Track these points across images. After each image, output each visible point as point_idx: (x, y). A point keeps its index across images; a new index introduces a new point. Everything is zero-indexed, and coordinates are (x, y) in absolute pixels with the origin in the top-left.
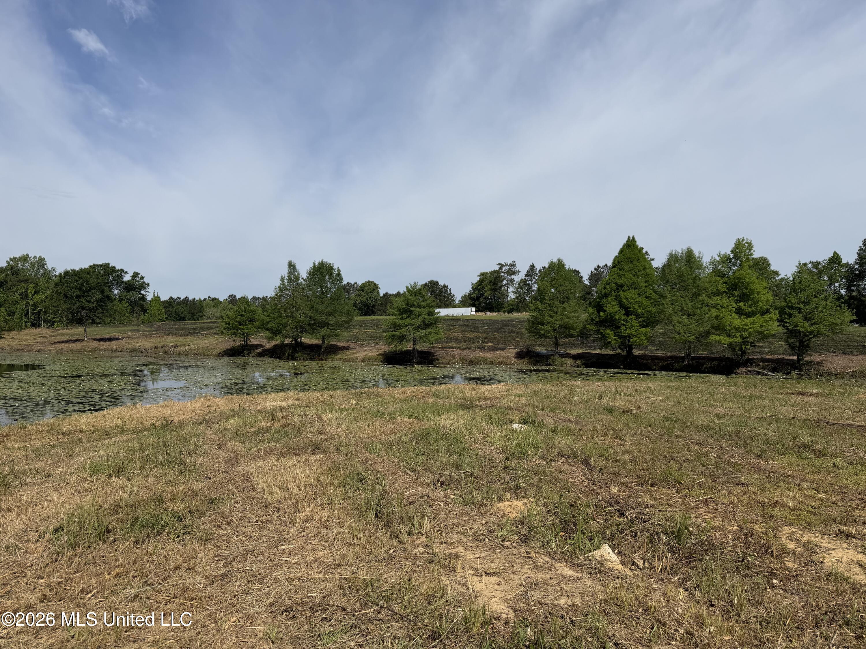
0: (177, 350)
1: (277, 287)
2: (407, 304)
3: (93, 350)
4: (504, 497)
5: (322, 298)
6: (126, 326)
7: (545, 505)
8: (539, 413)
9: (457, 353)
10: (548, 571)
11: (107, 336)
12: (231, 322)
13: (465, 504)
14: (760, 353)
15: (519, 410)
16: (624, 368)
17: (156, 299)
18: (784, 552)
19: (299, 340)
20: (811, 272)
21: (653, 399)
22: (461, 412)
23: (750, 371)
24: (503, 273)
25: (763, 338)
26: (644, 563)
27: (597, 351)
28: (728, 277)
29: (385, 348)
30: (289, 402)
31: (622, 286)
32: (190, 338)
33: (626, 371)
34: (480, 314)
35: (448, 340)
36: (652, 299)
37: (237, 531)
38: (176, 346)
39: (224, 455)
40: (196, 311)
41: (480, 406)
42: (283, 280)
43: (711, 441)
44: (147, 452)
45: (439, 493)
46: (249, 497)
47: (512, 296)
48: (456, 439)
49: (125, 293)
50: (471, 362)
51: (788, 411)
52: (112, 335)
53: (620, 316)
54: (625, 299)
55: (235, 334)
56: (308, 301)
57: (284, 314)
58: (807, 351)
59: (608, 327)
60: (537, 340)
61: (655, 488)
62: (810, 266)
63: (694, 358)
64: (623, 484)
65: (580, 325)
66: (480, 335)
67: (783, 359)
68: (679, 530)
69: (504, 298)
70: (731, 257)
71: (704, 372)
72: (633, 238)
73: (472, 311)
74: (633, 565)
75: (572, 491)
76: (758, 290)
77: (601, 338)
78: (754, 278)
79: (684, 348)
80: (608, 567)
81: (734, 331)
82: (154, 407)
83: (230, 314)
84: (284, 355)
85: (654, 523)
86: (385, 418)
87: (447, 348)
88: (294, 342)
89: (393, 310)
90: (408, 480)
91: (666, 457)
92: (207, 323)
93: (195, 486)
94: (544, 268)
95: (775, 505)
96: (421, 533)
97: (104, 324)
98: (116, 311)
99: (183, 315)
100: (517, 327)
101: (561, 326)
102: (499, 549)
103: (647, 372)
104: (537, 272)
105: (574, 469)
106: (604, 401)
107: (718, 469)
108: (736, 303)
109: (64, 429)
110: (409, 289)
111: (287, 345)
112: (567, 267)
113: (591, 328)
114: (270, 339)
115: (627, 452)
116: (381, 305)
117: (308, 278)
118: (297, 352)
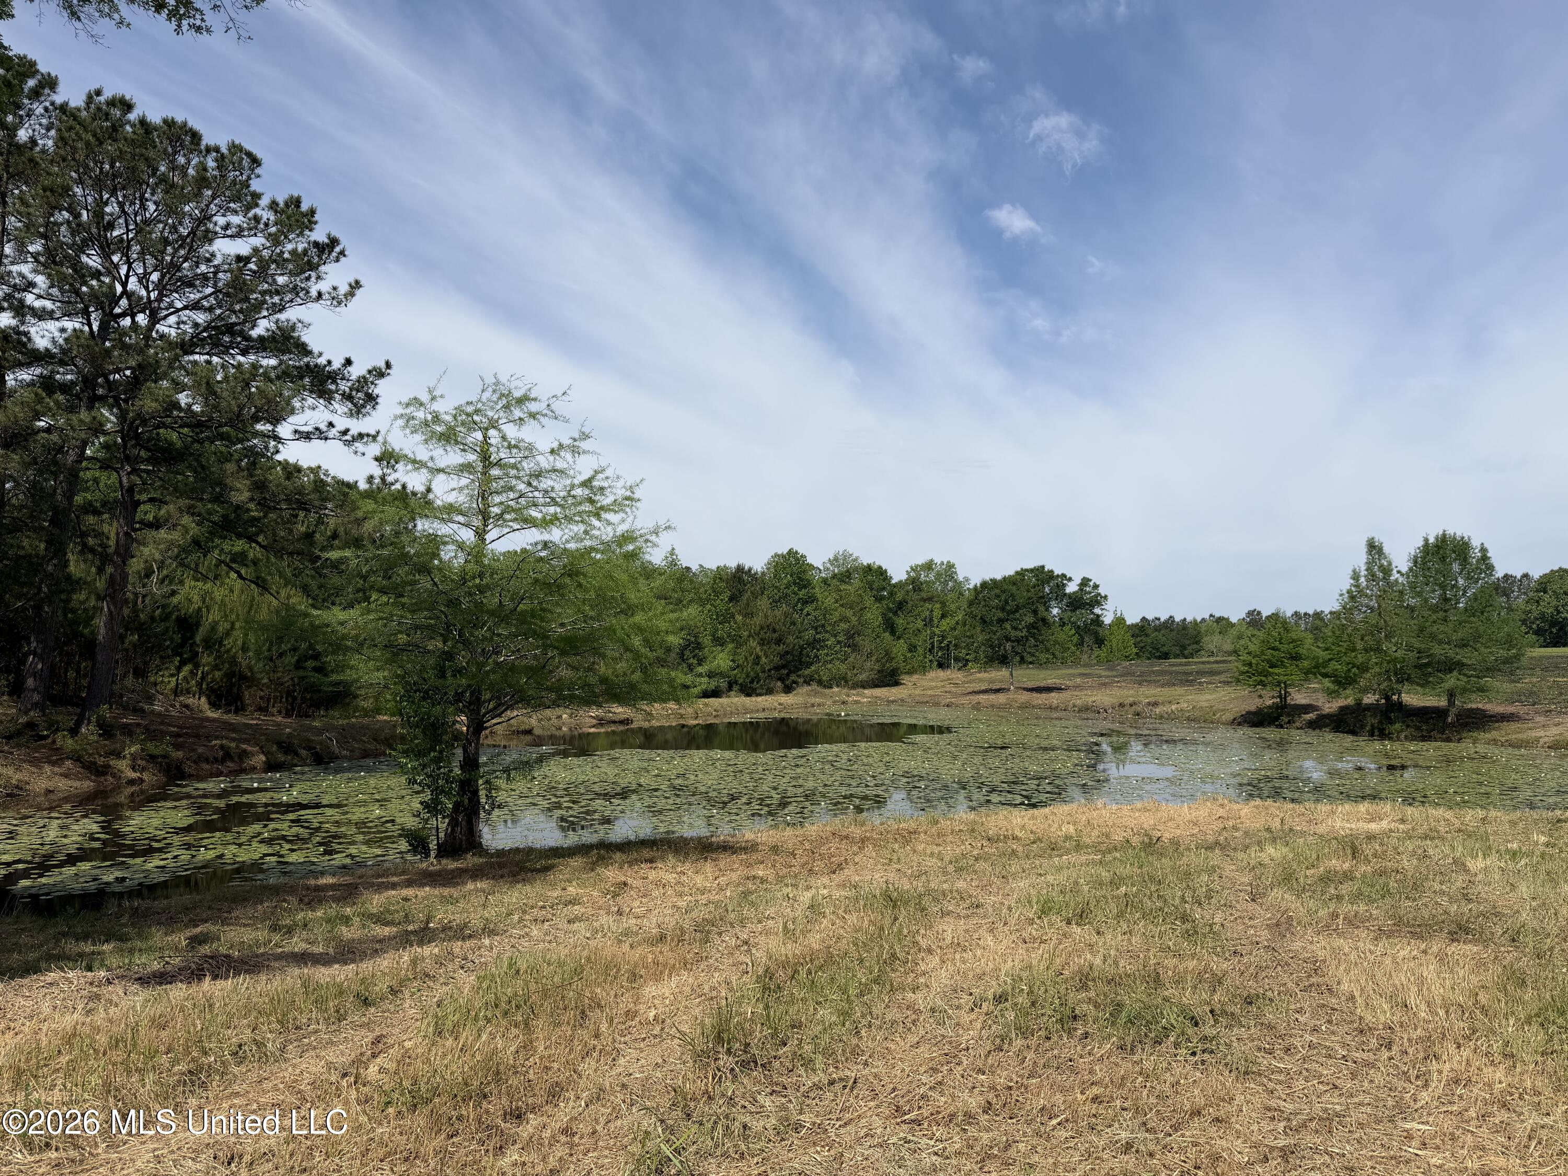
0: (1158, 711)
1: (1344, 592)
3: (1024, 707)
5: (1445, 611)
6: (1071, 667)
11: (1043, 684)
12: (1254, 661)
17: (1119, 621)
19: (1395, 697)
30: (1384, 824)
32: (1180, 690)
37: (1307, 1070)
38: (1155, 704)
39: (1263, 915)
40: (1188, 642)
42: (1356, 576)
44: (1123, 889)
46: (1324, 1006)
49: (1069, 613)
52: (1050, 682)
55: (1261, 683)
56: (1413, 618)
57: (1360, 645)
82: (1126, 809)
83: (1252, 648)
84: (1362, 727)
88: (1383, 701)
92: (1208, 662)
93: (1218, 965)
97: (1041, 665)
98: (1056, 643)
99: (1165, 649)
109: (991, 832)
111: (1369, 707)
114: (1333, 694)
117: (1411, 569)
118: (1391, 722)
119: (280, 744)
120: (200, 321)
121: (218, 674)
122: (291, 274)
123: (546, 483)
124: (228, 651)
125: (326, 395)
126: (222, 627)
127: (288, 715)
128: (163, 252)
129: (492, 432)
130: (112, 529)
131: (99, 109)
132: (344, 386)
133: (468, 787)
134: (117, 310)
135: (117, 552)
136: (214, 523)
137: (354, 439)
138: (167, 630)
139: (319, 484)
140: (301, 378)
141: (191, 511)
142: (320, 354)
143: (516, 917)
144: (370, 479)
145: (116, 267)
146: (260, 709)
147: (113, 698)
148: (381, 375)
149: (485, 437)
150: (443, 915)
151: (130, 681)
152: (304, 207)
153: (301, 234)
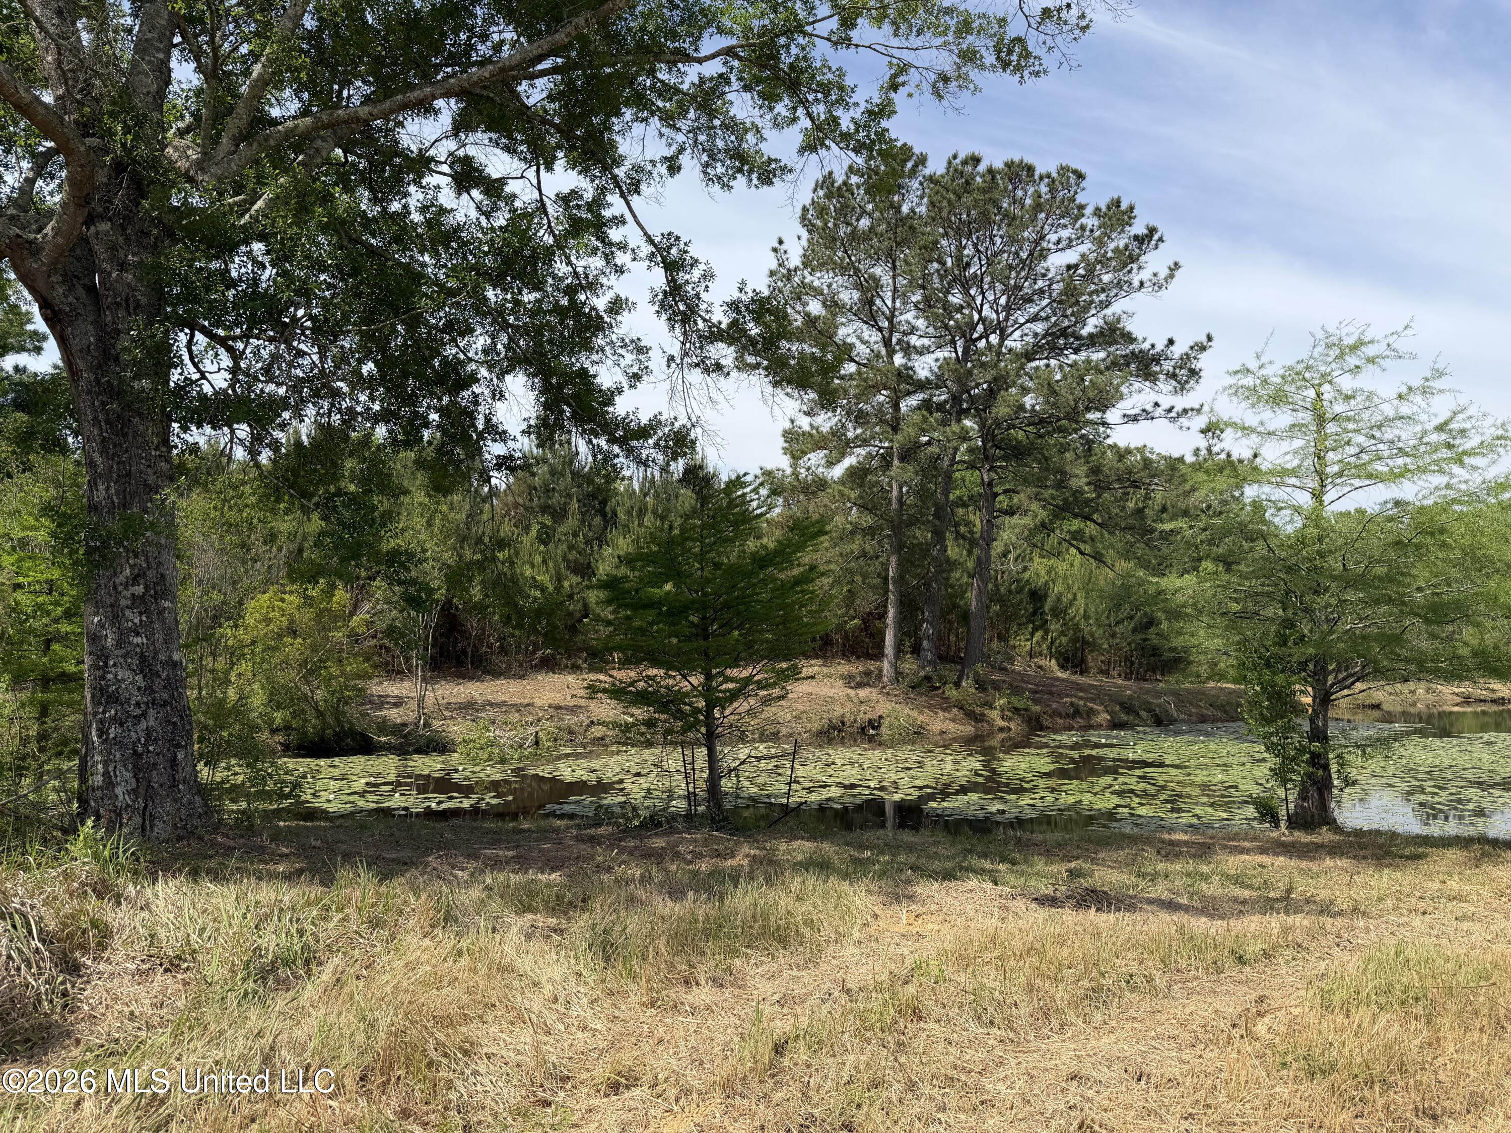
119: (1121, 704)
120: (1039, 330)
121: (1064, 639)
122: (1115, 270)
123: (1389, 434)
124: (1072, 619)
125: (1150, 377)
126: (1067, 597)
127: (1127, 678)
128: (1008, 278)
129: (1326, 387)
130: (977, 519)
131: (956, 170)
132: (1168, 366)
133: (1318, 761)
134: (975, 335)
135: (982, 537)
136: (1057, 506)
137: (1179, 415)
138: (1021, 601)
139: (1147, 463)
140: (1128, 365)
141: (1037, 497)
142: (1145, 340)
143: (1390, 903)
144: (1197, 451)
145: (974, 299)
146: (1101, 672)
147: (985, 658)
148: (1203, 348)
149: (1319, 395)
150: (1303, 887)
151: (995, 644)
152: (1124, 206)
153: (1123, 231)
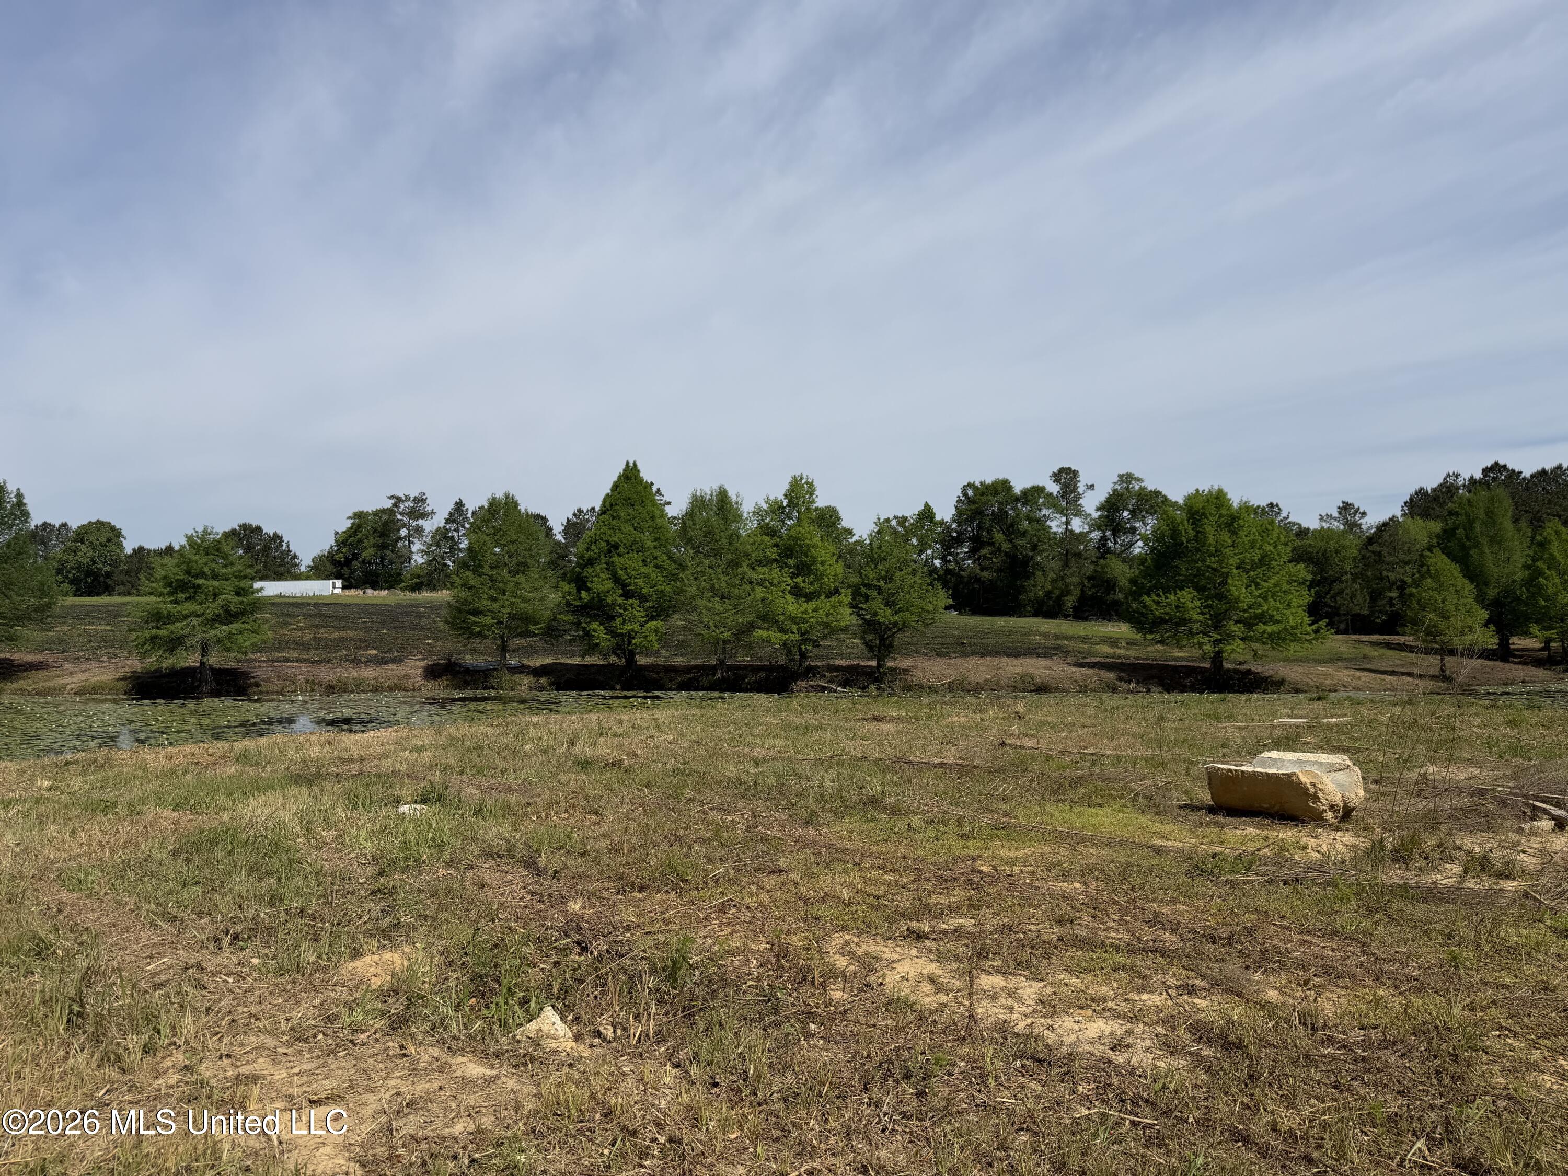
2: (188, 572)
4: (365, 947)
7: (444, 952)
8: (455, 779)
9: (301, 672)
10: (437, 1075)
13: (280, 972)
14: (828, 657)
15: (416, 778)
16: (623, 689)
18: (832, 975)
20: (895, 532)
21: (660, 738)
22: (294, 790)
23: (813, 687)
24: (400, 514)
25: (830, 634)
26: (614, 1032)
27: (576, 661)
28: (781, 537)
29: (135, 664)
31: (616, 546)
33: (625, 693)
34: (352, 592)
35: (281, 645)
36: (665, 569)
41: (337, 775)
43: (741, 803)
45: (228, 957)
47: (419, 559)
48: (276, 845)
50: (331, 689)
51: (854, 748)
53: (615, 597)
54: (622, 570)
58: (889, 652)
59: (594, 618)
60: (466, 642)
61: (645, 894)
62: (894, 523)
63: (730, 668)
64: (592, 894)
65: (547, 614)
66: (351, 634)
67: (858, 666)
68: (675, 963)
69: (403, 563)
70: (785, 504)
71: (745, 690)
72: (635, 464)
73: (334, 587)
74: (595, 1037)
75: (499, 919)
76: (823, 558)
77: (583, 636)
78: (816, 539)
79: (716, 651)
80: (548, 1050)
81: (789, 622)
85: (637, 956)
86: (117, 813)
87: (279, 661)
89: (154, 585)
90: (156, 940)
91: (667, 837)
94: (481, 508)
95: (823, 900)
96: (175, 1043)
100: (428, 617)
101: (512, 616)
102: (345, 1050)
103: (657, 693)
104: (469, 515)
105: (509, 877)
106: (577, 749)
107: (744, 849)
108: (792, 578)
110: (196, 543)
112: (522, 508)
113: (565, 618)
115: (604, 835)
116: (128, 573)
